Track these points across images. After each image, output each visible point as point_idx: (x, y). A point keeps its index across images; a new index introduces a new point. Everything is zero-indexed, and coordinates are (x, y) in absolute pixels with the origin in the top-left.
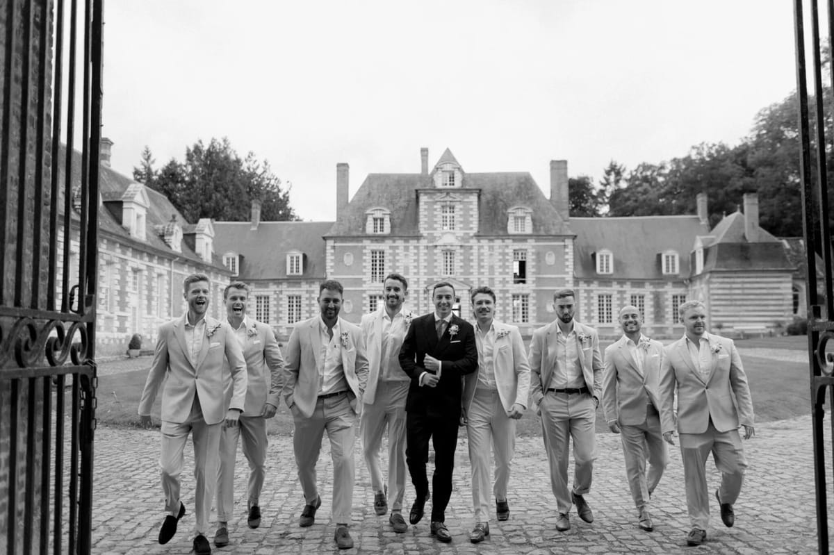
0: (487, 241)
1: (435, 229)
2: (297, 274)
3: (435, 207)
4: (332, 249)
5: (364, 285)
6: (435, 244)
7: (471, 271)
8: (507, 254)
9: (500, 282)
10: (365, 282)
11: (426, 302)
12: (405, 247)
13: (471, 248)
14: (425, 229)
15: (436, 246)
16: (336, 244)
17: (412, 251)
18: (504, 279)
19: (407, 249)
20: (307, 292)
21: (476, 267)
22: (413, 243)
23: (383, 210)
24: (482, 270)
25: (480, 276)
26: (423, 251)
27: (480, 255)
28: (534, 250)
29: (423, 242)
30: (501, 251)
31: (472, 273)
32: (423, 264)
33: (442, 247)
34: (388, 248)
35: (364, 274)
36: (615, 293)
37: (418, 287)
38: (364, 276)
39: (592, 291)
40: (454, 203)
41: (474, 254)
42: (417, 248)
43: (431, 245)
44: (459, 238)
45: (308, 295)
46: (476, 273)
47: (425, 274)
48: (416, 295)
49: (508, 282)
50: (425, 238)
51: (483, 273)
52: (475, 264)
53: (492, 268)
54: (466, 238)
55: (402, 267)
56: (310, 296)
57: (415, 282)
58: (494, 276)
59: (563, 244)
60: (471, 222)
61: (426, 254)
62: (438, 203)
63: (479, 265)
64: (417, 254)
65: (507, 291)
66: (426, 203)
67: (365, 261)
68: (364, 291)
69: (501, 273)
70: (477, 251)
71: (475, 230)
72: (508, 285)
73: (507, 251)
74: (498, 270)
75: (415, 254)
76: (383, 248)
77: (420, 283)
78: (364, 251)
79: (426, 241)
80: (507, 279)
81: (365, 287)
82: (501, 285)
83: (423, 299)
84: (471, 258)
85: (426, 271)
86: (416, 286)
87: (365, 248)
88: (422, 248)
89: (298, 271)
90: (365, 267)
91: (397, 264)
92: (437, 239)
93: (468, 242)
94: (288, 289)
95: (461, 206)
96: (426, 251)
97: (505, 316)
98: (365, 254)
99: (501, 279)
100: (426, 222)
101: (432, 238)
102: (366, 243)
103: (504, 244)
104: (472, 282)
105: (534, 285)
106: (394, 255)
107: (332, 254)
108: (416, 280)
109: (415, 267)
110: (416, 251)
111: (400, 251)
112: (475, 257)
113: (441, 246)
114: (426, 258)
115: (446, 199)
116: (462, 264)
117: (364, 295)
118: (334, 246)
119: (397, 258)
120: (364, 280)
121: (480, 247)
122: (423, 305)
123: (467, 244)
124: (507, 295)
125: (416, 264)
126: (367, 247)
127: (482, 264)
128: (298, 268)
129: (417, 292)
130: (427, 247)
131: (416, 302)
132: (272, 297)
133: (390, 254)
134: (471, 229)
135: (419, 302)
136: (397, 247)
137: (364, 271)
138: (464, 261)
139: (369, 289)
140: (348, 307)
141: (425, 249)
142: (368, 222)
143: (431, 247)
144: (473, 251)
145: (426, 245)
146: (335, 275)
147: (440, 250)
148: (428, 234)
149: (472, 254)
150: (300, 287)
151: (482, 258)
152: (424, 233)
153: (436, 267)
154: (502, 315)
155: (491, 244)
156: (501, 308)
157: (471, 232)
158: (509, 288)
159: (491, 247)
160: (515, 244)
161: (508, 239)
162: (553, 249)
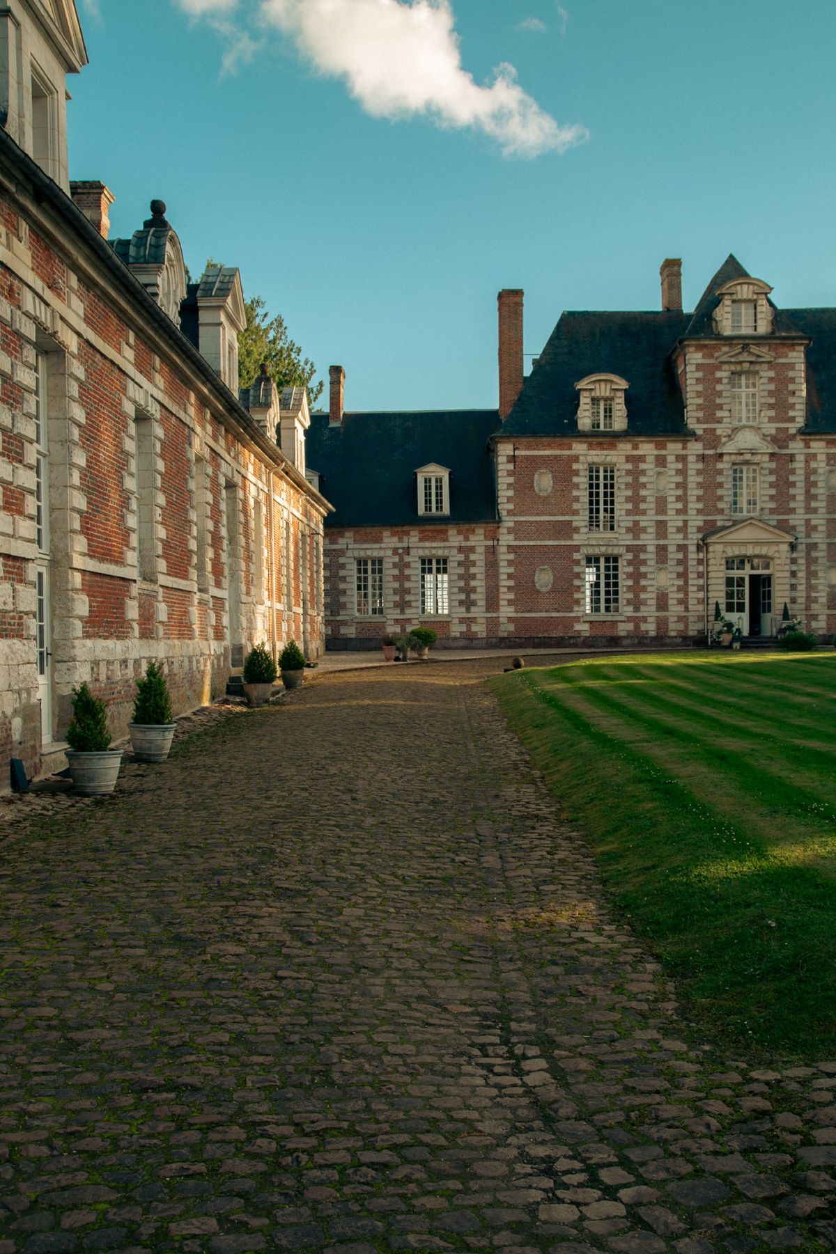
0: (822, 444)
1: (720, 421)
2: (439, 513)
3: (719, 374)
4: (509, 462)
5: (576, 536)
6: (719, 451)
7: (792, 505)
10: (577, 530)
11: (701, 569)
12: (657, 457)
13: (792, 458)
14: (699, 421)
15: (721, 455)
16: (517, 453)
17: (673, 465)
19: (661, 461)
20: (460, 549)
21: (800, 498)
22: (674, 448)
23: (612, 382)
24: (813, 504)
25: (808, 516)
26: (694, 466)
27: (809, 472)
29: (695, 448)
31: (793, 511)
32: (694, 492)
33: (733, 457)
34: (622, 459)
35: (576, 513)
37: (685, 538)
38: (577, 518)
40: (757, 367)
41: (798, 472)
42: (682, 459)
43: (711, 452)
44: (769, 438)
45: (461, 557)
46: (802, 511)
47: (699, 512)
48: (681, 556)
50: (697, 438)
51: (815, 511)
52: (799, 491)
53: (833, 499)
54: (780, 439)
55: (653, 499)
56: (467, 557)
57: (679, 530)
60: (792, 406)
61: (699, 472)
62: (725, 367)
63: (807, 492)
64: (683, 472)
66: (699, 367)
67: (577, 486)
68: (576, 548)
70: (802, 465)
71: (800, 422)
75: (678, 472)
76: (614, 460)
77: (690, 530)
78: (575, 466)
79: (700, 444)
81: (578, 539)
83: (695, 563)
84: (792, 478)
85: (700, 506)
86: (681, 536)
87: (576, 459)
88: (691, 459)
89: (439, 508)
90: (577, 499)
91: (643, 493)
92: (724, 440)
93: (787, 447)
94: (421, 544)
95: (772, 374)
96: (700, 466)
98: (577, 473)
100: (699, 407)
101: (712, 440)
102: (579, 448)
104: (794, 528)
106: (636, 473)
107: (510, 473)
108: (680, 524)
109: (678, 499)
110: (680, 466)
111: (649, 466)
112: (798, 478)
113: (730, 454)
114: (700, 479)
115: (741, 358)
116: (773, 492)
117: (576, 556)
118: (514, 456)
119: (643, 480)
120: (575, 524)
121: (810, 458)
122: (695, 576)
123: (782, 451)
125: (679, 492)
126: (581, 458)
127: (813, 491)
128: (439, 502)
129: (682, 548)
130: (702, 458)
131: (681, 569)
132: (390, 561)
133: (628, 472)
134: (792, 419)
135: (686, 569)
136: (642, 458)
137: (576, 506)
138: (778, 485)
139: (586, 543)
140: (544, 579)
141: (697, 461)
142: (582, 407)
143: (711, 456)
144: (795, 465)
145: (700, 452)
146: (515, 515)
147: (727, 462)
148: (705, 430)
149: (793, 472)
150: (446, 540)
151: (813, 478)
152: (696, 426)
153: (720, 498)
155: (833, 451)
157: (791, 426)
159: (832, 458)
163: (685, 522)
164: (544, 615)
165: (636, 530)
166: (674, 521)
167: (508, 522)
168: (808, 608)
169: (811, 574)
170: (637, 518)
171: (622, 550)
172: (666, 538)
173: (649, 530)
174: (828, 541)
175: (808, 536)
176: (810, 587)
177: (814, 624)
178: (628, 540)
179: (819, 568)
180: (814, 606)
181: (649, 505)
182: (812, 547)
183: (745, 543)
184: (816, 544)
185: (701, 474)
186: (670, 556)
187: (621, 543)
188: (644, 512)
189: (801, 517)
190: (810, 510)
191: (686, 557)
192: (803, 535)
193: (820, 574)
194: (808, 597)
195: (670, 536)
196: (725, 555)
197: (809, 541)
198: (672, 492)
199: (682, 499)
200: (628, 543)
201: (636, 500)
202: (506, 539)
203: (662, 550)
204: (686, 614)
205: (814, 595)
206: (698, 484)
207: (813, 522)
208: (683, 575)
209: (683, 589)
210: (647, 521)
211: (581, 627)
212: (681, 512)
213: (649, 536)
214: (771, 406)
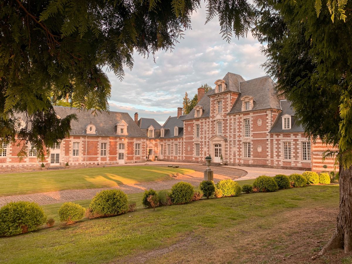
0: (233, 116)
1: (214, 113)
4: (185, 125)
7: (227, 131)
8: (241, 122)
9: (238, 136)
13: (227, 120)
14: (211, 113)
15: (215, 120)
16: (186, 123)
18: (239, 134)
19: (206, 123)
20: (179, 142)
22: (207, 120)
23: (199, 107)
27: (231, 123)
28: (252, 119)
30: (238, 120)
31: (227, 133)
32: (210, 129)
34: (200, 123)
35: (194, 135)
36: (292, 140)
39: (280, 140)
40: (221, 100)
42: (209, 122)
44: (223, 116)
45: (179, 144)
46: (229, 133)
50: (211, 117)
52: (228, 128)
53: (235, 129)
54: (225, 116)
58: (235, 134)
59: (265, 114)
61: (211, 125)
62: (216, 101)
64: (209, 125)
65: (241, 141)
66: (212, 101)
67: (194, 129)
68: (193, 142)
69: (238, 132)
70: (229, 122)
71: (229, 111)
72: (241, 138)
73: (241, 120)
74: (237, 130)
79: (211, 119)
80: (241, 135)
81: (194, 140)
82: (238, 138)
84: (227, 125)
85: (211, 132)
87: (194, 123)
88: (210, 122)
89: (177, 135)
91: (203, 130)
92: (215, 117)
94: (174, 142)
95: (224, 101)
98: (194, 126)
99: (238, 135)
100: (212, 110)
101: (213, 117)
102: (194, 121)
103: (239, 117)
104: (227, 137)
105: (252, 137)
106: (202, 126)
107: (185, 127)
108: (208, 136)
111: (204, 124)
115: (218, 98)
117: (193, 144)
120: (193, 137)
121: (231, 119)
123: (225, 118)
124: (241, 143)
127: (231, 128)
128: (177, 133)
130: (212, 121)
131: (208, 146)
132: (171, 144)
136: (203, 122)
137: (194, 133)
138: (225, 127)
140: (189, 149)
142: (195, 113)
143: (213, 121)
144: (227, 122)
146: (185, 135)
147: (216, 122)
150: (177, 141)
152: (211, 115)
153: (214, 130)
154: (238, 153)
155: (235, 117)
156: (238, 150)
157: (227, 112)
158: (241, 139)
159: (235, 119)
160: (244, 116)
161: (241, 114)
162: (261, 117)
164: (189, 156)
165: (202, 138)
167: (184, 137)
168: (230, 156)
169: (230, 148)
170: (202, 135)
171: (200, 142)
172: (206, 140)
174: (233, 140)
175: (230, 139)
176: (230, 151)
177: (231, 161)
178: (200, 140)
179: (232, 147)
180: (231, 156)
181: (203, 133)
182: (230, 141)
183: (216, 141)
186: (207, 144)
190: (231, 132)
191: (209, 144)
194: (230, 154)
196: (212, 144)
198: (207, 130)
199: (208, 131)
202: (184, 140)
203: (205, 142)
206: (211, 127)
207: (231, 135)
208: (208, 148)
209: (208, 151)
210: (203, 136)
211: (194, 159)
212: (208, 134)
213: (203, 139)
214: (224, 108)
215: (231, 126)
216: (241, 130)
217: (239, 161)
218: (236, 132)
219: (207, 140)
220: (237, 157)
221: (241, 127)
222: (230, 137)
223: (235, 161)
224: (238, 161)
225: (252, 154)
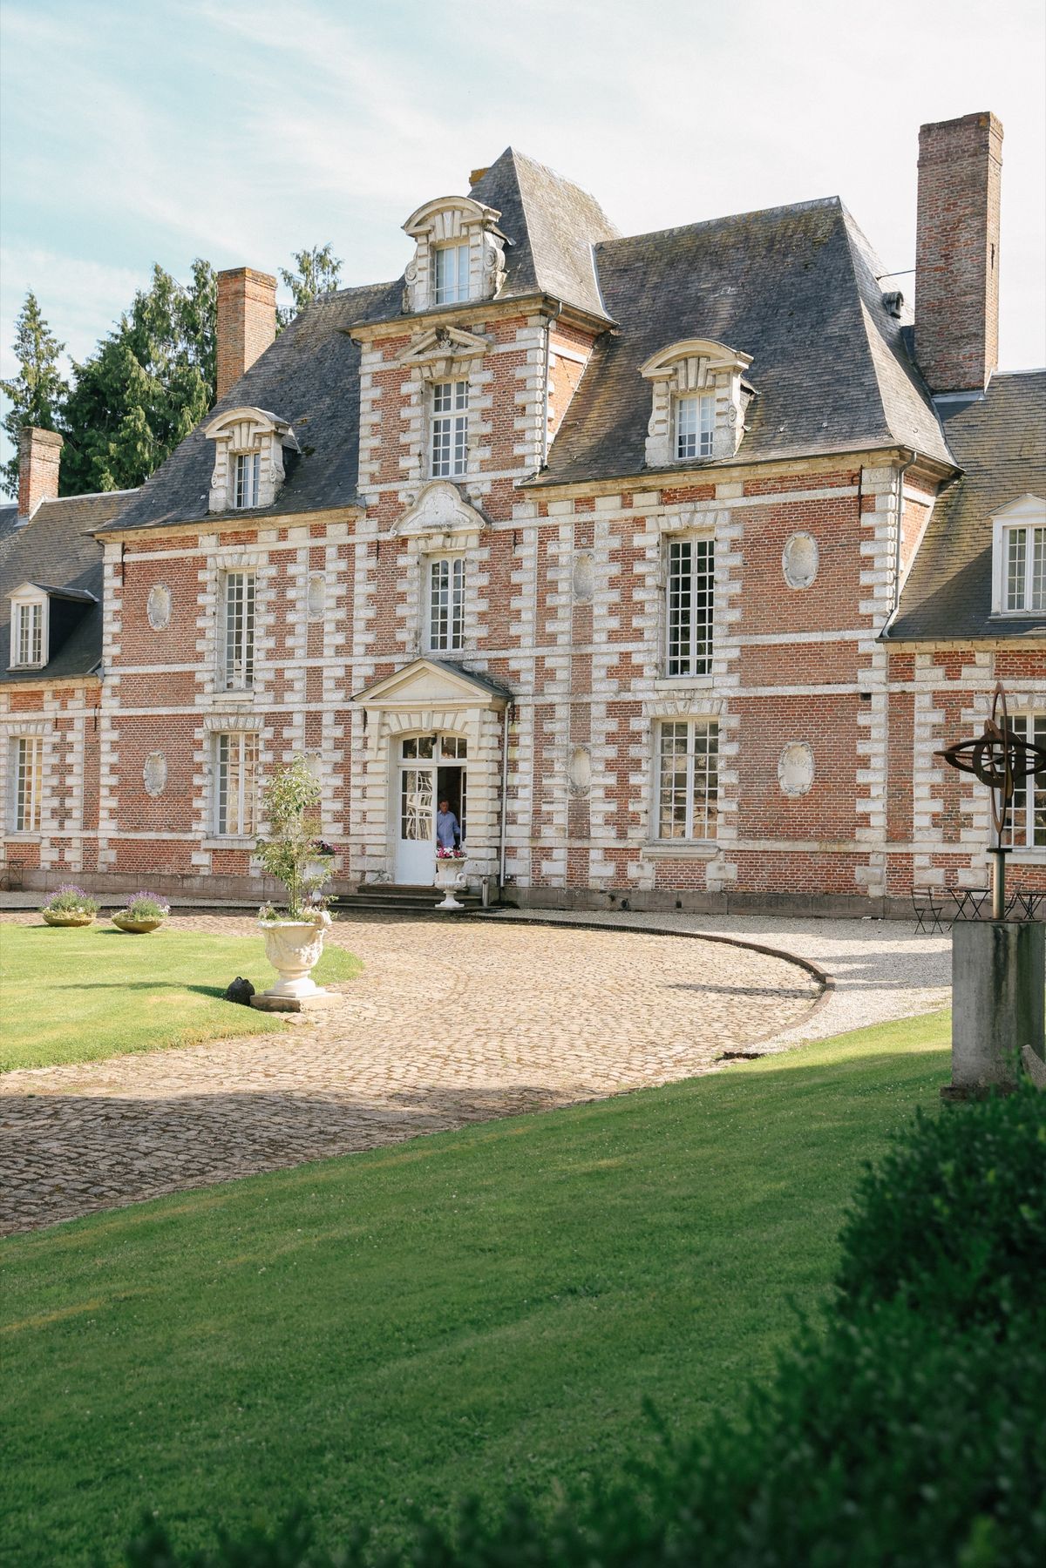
0: (569, 507)
1: (404, 476)
2: (35, 665)
3: (406, 388)
4: (117, 574)
5: (198, 699)
6: (400, 533)
7: (515, 630)
8: (640, 555)
9: (612, 672)
10: (201, 687)
12: (313, 551)
13: (517, 537)
14: (374, 479)
15: (404, 541)
16: (128, 558)
17: (335, 565)
18: (626, 656)
19: (317, 558)
20: (57, 724)
21: (529, 616)
22: (336, 533)
23: (254, 421)
24: (550, 627)
25: (542, 651)
26: (364, 564)
27: (546, 563)
28: (736, 532)
29: (367, 530)
30: (615, 543)
31: (515, 642)
32: (363, 613)
33: (422, 543)
34: (264, 559)
35: (199, 658)
37: (347, 698)
38: (199, 666)
39: (965, 699)
40: (464, 368)
41: (527, 564)
42: (347, 551)
43: (386, 537)
44: (478, 504)
45: (57, 737)
46: (531, 641)
47: (370, 649)
48: (340, 732)
49: (638, 671)
50: (370, 512)
51: (552, 639)
52: (525, 603)
53: (583, 615)
54: (498, 503)
55: (304, 629)
56: (64, 737)
57: (340, 684)
58: (589, 649)
59: (852, 491)
60: (517, 436)
61: (372, 575)
62: (414, 374)
63: (541, 602)
64: (346, 577)
65: (635, 708)
67: (202, 611)
68: (198, 720)
69: (613, 636)
70: (534, 551)
71: (533, 465)
72: (636, 684)
73: (638, 541)
74: (605, 622)
75: (342, 577)
76: (254, 560)
77: (355, 683)
78: (202, 576)
79: (373, 524)
80: (637, 659)
81: (202, 703)
82: (614, 685)
83: (360, 744)
84: (516, 578)
85: (371, 638)
86: (342, 695)
88: (361, 551)
89: (38, 656)
90: (201, 633)
91: (290, 618)
92: (406, 511)
93: (509, 517)
94: (11, 717)
95: (487, 377)
96: (374, 563)
97: (622, 810)
98: (204, 588)
99: (615, 661)
100: (375, 453)
101: (392, 511)
102: (208, 543)
103: (629, 513)
104: (516, 675)
105: (734, 680)
106: (282, 583)
107: (118, 594)
108: (340, 673)
109: (340, 626)
110: (344, 565)
111: (300, 568)
112: (525, 577)
113: (418, 537)
114: (372, 588)
115: (436, 354)
116: (483, 606)
117: (199, 734)
118: (123, 563)
119: (291, 594)
120: (198, 678)
121: (548, 534)
123: (501, 526)
124: (638, 724)
125: (341, 614)
126: (210, 561)
127: (550, 601)
128: (37, 644)
129: (342, 717)
130: (377, 548)
131: (340, 756)
133: (273, 582)
134: (521, 461)
135: (348, 756)
136: (291, 556)
137: (201, 646)
138: (493, 592)
139: (210, 710)
140: (157, 772)
141: (369, 555)
142: (218, 470)
143: (389, 543)
144: (521, 552)
145: (372, 538)
146: (122, 664)
147: (413, 554)
148: (382, 495)
149: (518, 565)
150: (41, 709)
151: (550, 575)
152: (367, 489)
153: (401, 622)
154: (613, 807)
155: (585, 518)
156: (611, 780)
157: (517, 475)
158: (640, 697)
159: (584, 534)
160: (668, 509)
161: (645, 490)
162: (811, 517)
163: (348, 668)
164: (152, 835)
165: (279, 686)
166: (333, 668)
167: (113, 675)
168: (535, 835)
169: (542, 767)
170: (280, 664)
171: (259, 722)
172: (320, 700)
173: (298, 686)
174: (571, 699)
175: (539, 691)
176: (540, 794)
177: (547, 868)
178: (265, 703)
179: (555, 754)
180: (546, 830)
181: (297, 641)
182: (545, 712)
183: (417, 709)
184: (552, 705)
185: (374, 577)
186: (325, 732)
187: (257, 709)
188: (290, 654)
189: (528, 652)
190: (544, 638)
191: (347, 734)
192: (529, 689)
193: (557, 767)
194: (537, 812)
195: (326, 696)
196: (386, 731)
197: (541, 700)
198: (329, 616)
199: (345, 626)
200: (266, 709)
201: (281, 631)
202: (111, 707)
203: (314, 719)
204: (343, 840)
205: (545, 808)
206: (370, 596)
207: (549, 663)
208: (342, 768)
209: (342, 793)
210: (294, 668)
211: (201, 859)
212: (344, 650)
213: (297, 697)
214: (485, 440)
215: (546, 588)
216: (637, 622)
217: (621, 872)
218: (596, 638)
219: (333, 699)
220: (603, 836)
221: (638, 595)
222: (544, 674)
223: (586, 868)
224: (609, 870)
225: (734, 807)
